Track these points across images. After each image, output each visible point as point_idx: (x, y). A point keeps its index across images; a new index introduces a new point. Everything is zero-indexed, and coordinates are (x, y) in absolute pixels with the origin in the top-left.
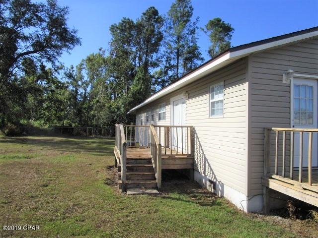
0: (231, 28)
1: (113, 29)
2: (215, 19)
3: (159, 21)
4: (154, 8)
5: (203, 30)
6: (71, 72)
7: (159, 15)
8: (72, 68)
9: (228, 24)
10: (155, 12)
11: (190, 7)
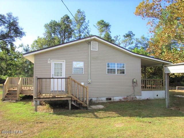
0: (109, 25)
1: (45, 26)
2: (101, 20)
3: (71, 22)
4: (67, 15)
5: (95, 26)
6: (28, 48)
7: (70, 19)
8: (28, 46)
9: (108, 23)
10: (68, 18)
11: (84, 15)
